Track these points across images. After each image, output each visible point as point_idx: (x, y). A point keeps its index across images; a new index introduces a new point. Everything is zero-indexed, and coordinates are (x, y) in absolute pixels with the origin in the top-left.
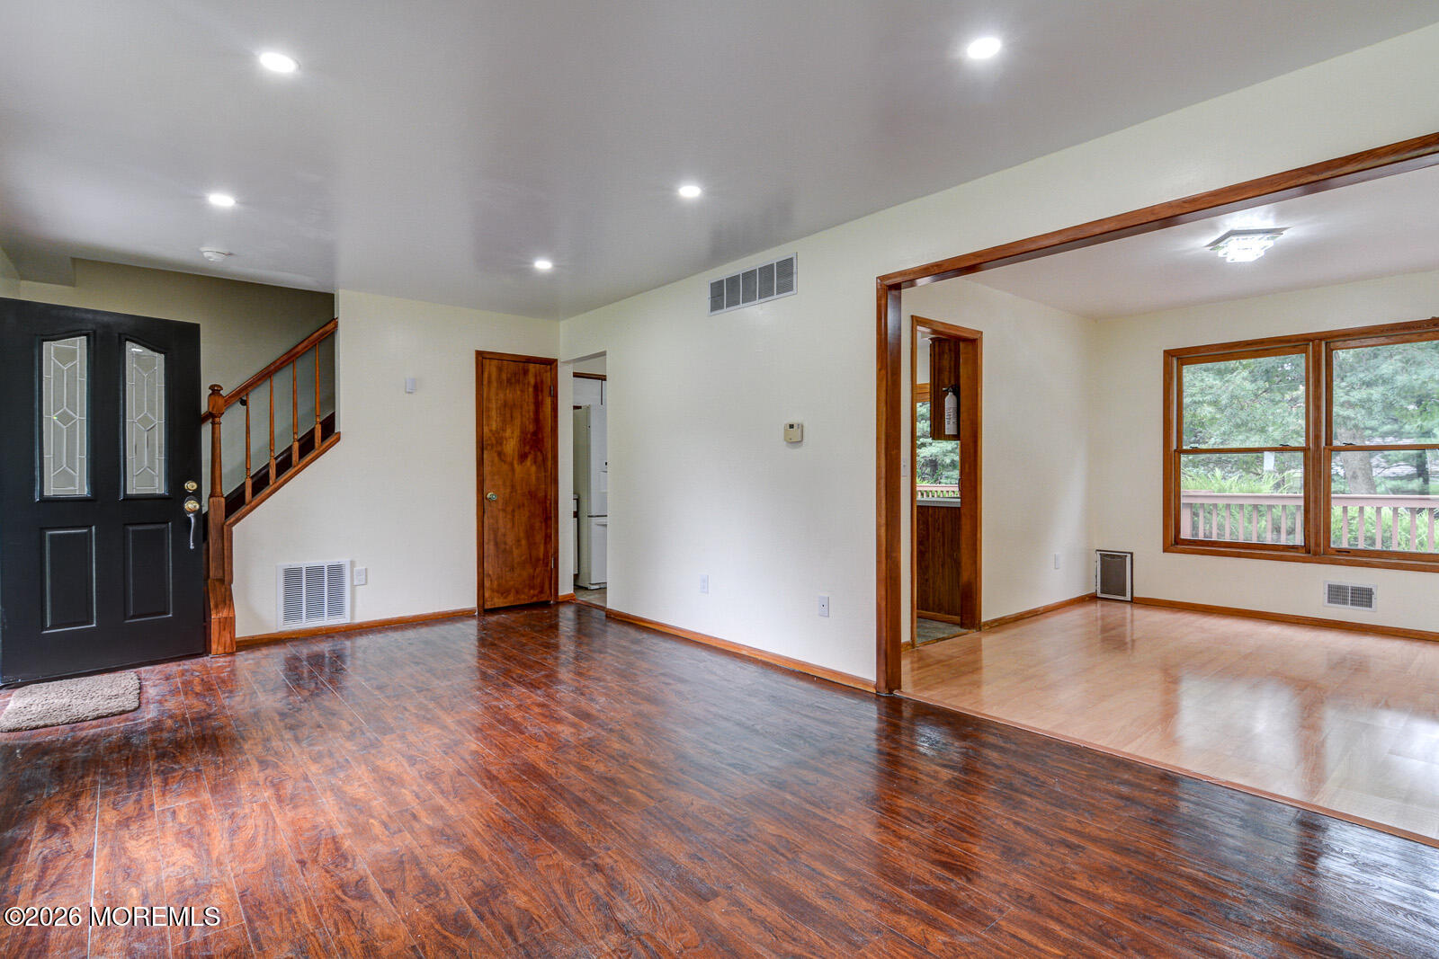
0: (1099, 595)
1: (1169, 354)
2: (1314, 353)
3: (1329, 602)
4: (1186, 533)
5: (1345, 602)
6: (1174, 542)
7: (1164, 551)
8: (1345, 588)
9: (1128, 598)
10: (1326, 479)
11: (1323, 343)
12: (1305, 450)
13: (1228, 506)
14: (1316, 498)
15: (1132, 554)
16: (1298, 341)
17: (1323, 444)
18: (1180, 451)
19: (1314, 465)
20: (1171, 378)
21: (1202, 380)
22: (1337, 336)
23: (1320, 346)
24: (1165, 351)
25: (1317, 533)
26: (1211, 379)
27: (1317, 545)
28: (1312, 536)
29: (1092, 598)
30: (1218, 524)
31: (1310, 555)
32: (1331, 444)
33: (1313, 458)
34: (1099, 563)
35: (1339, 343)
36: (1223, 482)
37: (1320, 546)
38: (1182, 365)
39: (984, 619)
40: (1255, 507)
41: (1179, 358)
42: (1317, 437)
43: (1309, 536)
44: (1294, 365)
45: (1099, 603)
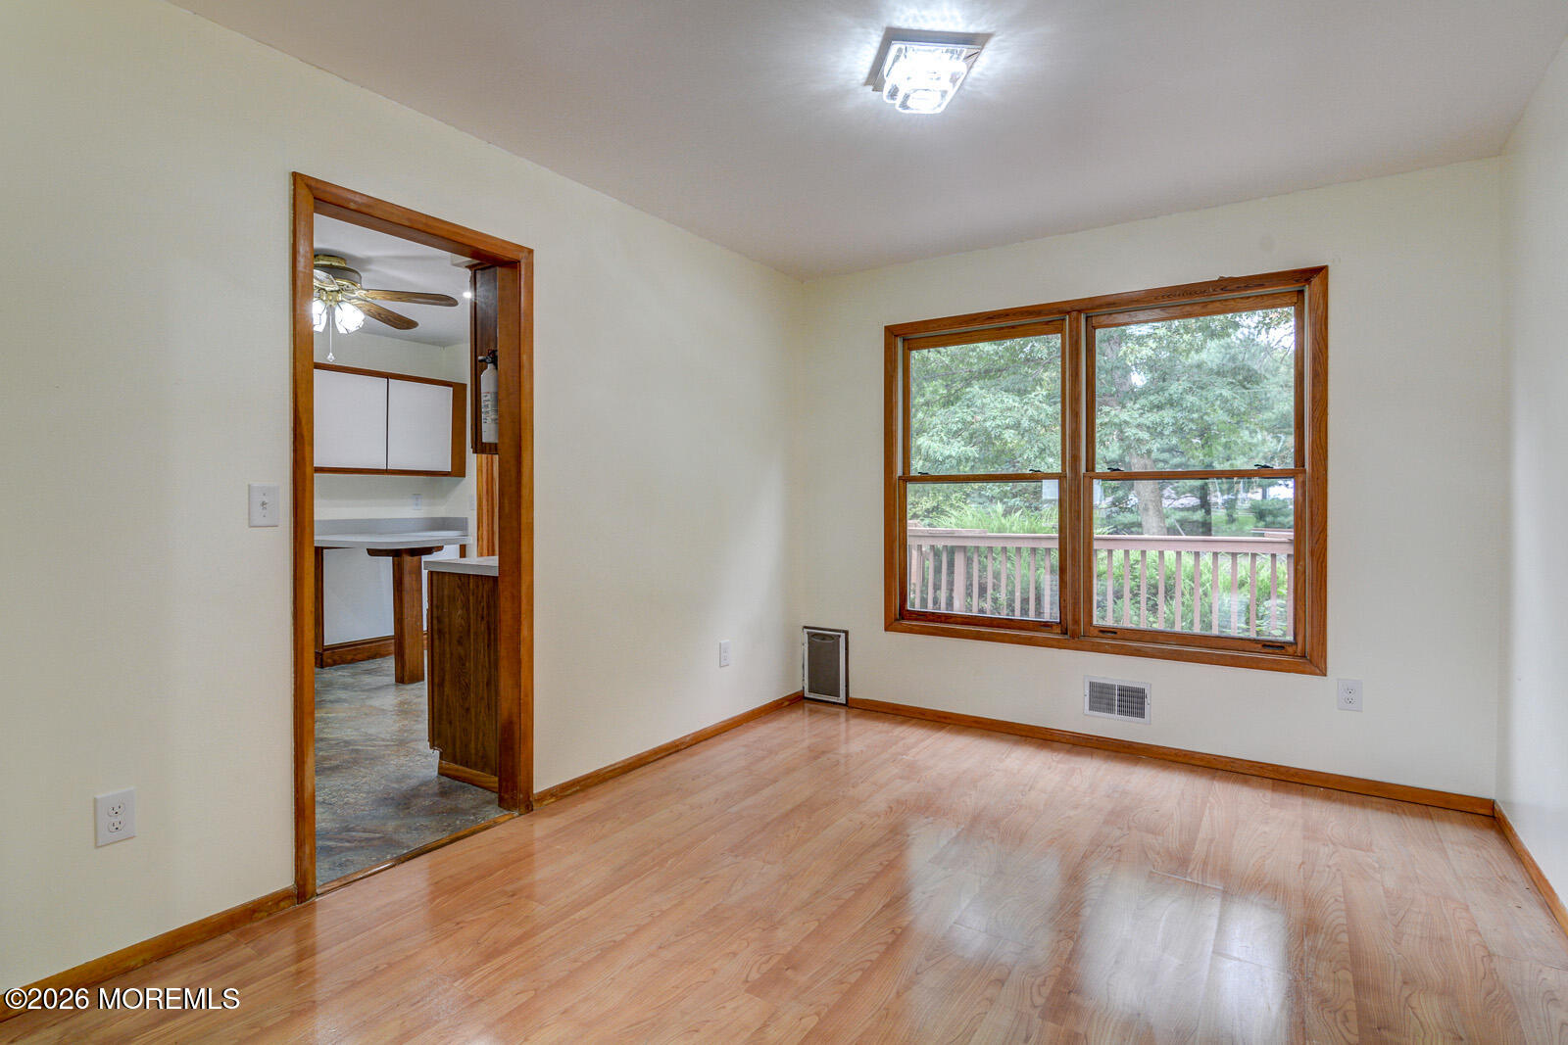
0: (807, 694)
1: (893, 333)
2: (1071, 331)
3: (1091, 708)
4: (914, 603)
5: (1110, 710)
6: (901, 616)
7: (886, 630)
8: (1111, 687)
9: (842, 699)
10: (1087, 522)
11: (1083, 317)
12: (1060, 477)
13: (1004, 549)
14: (1074, 550)
15: (846, 633)
16: (1050, 313)
17: (1083, 470)
18: (907, 478)
19: (1071, 501)
20: (895, 369)
21: (1002, 402)
22: (1100, 306)
23: (1078, 320)
24: (886, 327)
25: (1076, 603)
26: (1011, 401)
27: (1076, 622)
28: (1069, 608)
29: (795, 701)
30: (994, 573)
31: (1066, 637)
32: (1093, 470)
33: (1071, 491)
34: (806, 645)
35: (1103, 318)
36: (1003, 521)
37: (1079, 625)
38: (910, 349)
39: (538, 788)
40: (1034, 550)
41: (904, 338)
42: (1075, 458)
43: (1065, 607)
44: (1046, 347)
45: (808, 706)
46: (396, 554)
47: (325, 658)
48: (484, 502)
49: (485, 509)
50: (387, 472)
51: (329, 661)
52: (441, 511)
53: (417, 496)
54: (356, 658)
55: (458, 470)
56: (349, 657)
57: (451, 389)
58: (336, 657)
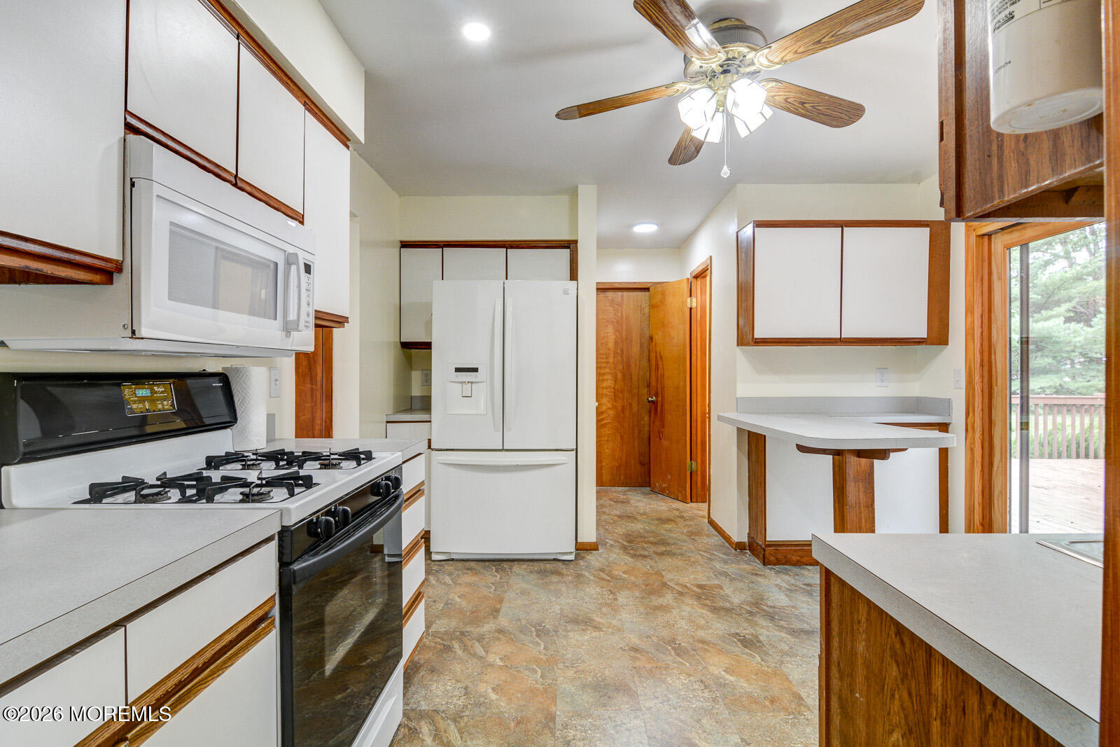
46: (837, 453)
47: (767, 555)
48: (977, 378)
49: (978, 388)
50: (840, 341)
51: (772, 558)
52: (915, 388)
53: (882, 370)
54: (803, 560)
55: (938, 335)
56: (795, 558)
57: (928, 229)
58: (779, 556)
